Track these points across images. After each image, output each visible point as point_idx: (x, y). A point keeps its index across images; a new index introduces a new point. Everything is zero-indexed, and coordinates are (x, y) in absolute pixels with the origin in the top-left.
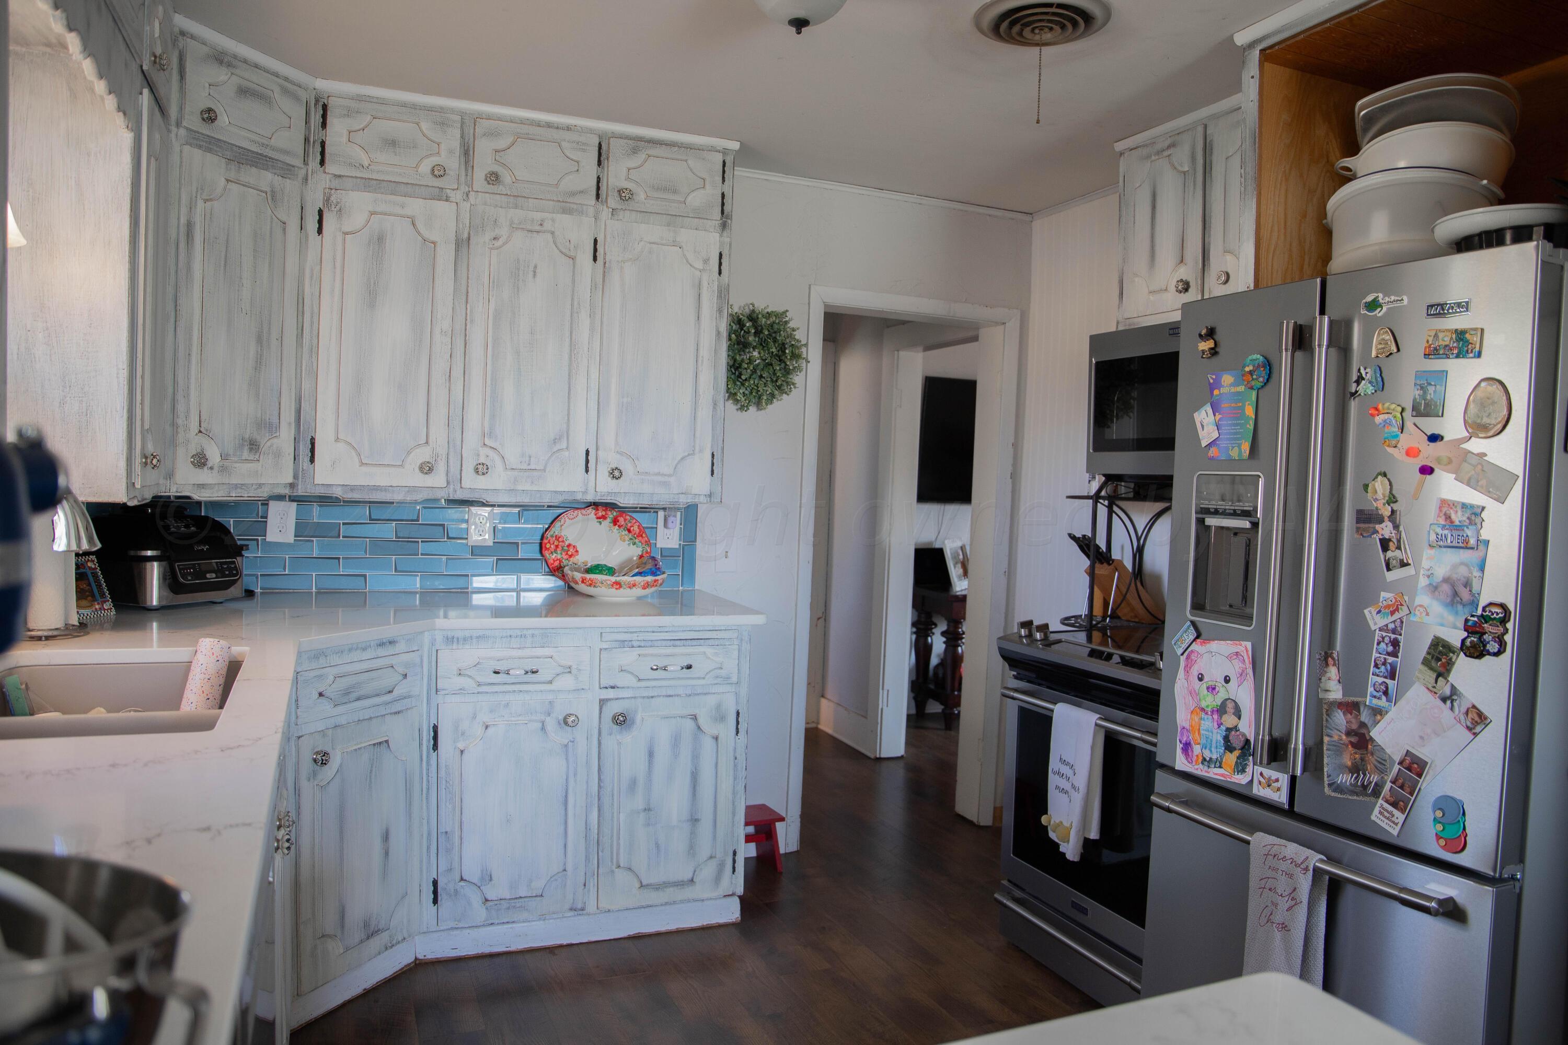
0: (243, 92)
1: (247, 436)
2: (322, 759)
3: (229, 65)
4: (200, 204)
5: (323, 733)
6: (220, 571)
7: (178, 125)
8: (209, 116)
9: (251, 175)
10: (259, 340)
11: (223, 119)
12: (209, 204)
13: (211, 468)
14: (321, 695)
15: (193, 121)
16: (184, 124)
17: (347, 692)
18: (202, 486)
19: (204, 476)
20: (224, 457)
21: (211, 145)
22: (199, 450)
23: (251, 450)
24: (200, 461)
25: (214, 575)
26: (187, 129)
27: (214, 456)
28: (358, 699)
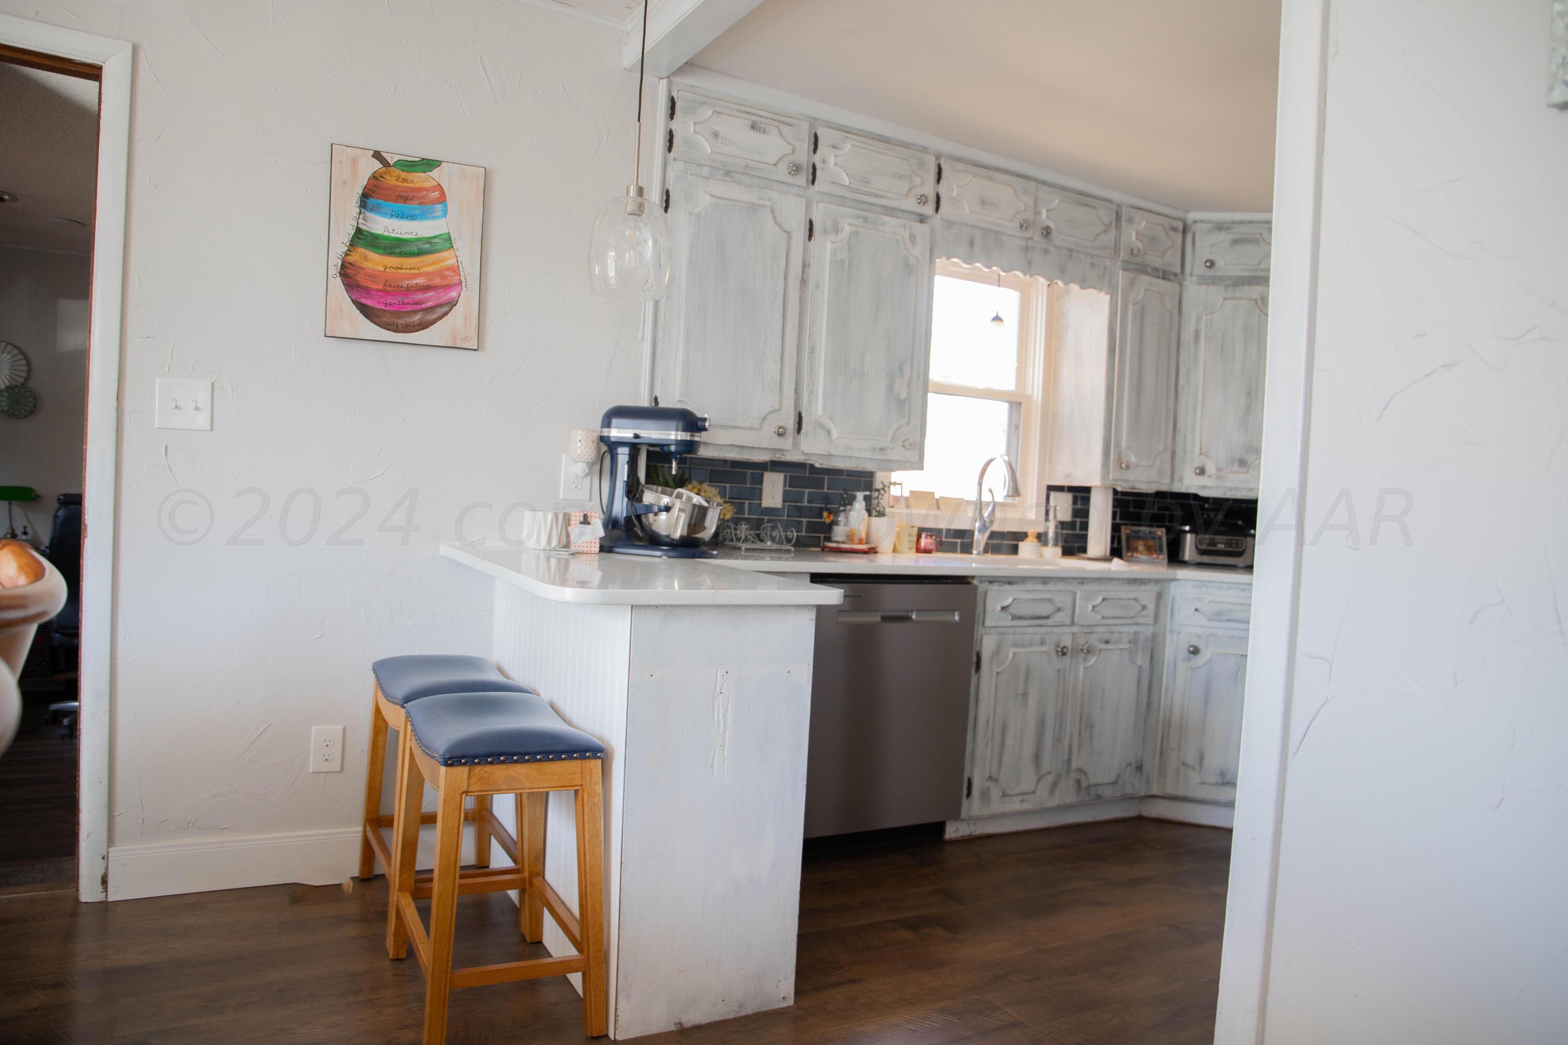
0: (1236, 242)
1: (1237, 456)
2: (1195, 651)
3: (1227, 229)
4: (1204, 317)
5: (1199, 636)
6: (1229, 544)
7: (1191, 275)
8: (1211, 264)
9: (1245, 291)
10: (1249, 394)
11: (1220, 262)
12: (1210, 317)
13: (1210, 476)
14: (1196, 610)
15: (1201, 270)
16: (1194, 273)
17: (1219, 614)
18: (1204, 487)
19: (1203, 481)
20: (1219, 469)
21: (1214, 281)
22: (1201, 466)
23: (1240, 465)
24: (1202, 471)
25: (1223, 546)
26: (1198, 276)
27: (1211, 468)
28: (1229, 620)
